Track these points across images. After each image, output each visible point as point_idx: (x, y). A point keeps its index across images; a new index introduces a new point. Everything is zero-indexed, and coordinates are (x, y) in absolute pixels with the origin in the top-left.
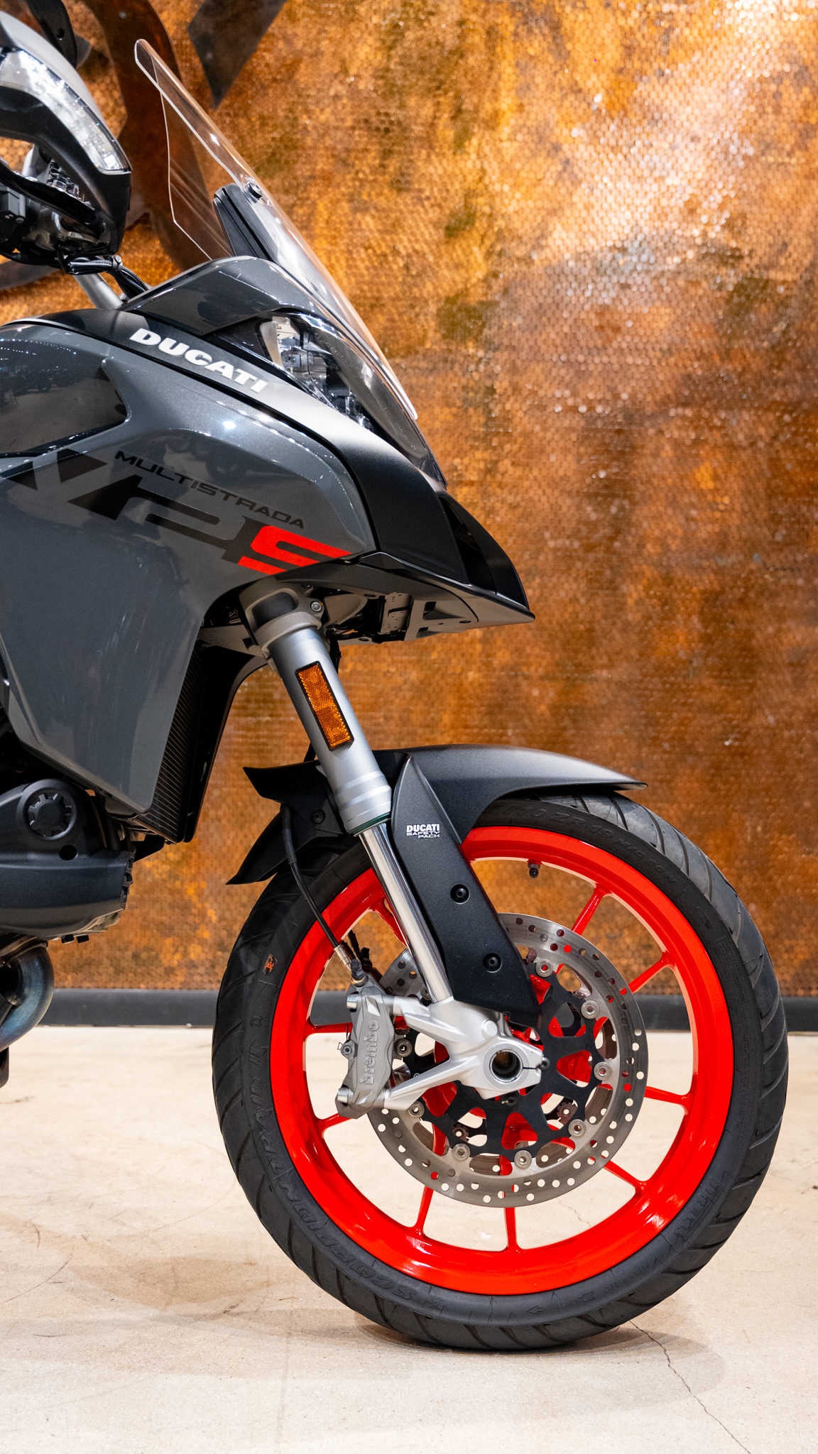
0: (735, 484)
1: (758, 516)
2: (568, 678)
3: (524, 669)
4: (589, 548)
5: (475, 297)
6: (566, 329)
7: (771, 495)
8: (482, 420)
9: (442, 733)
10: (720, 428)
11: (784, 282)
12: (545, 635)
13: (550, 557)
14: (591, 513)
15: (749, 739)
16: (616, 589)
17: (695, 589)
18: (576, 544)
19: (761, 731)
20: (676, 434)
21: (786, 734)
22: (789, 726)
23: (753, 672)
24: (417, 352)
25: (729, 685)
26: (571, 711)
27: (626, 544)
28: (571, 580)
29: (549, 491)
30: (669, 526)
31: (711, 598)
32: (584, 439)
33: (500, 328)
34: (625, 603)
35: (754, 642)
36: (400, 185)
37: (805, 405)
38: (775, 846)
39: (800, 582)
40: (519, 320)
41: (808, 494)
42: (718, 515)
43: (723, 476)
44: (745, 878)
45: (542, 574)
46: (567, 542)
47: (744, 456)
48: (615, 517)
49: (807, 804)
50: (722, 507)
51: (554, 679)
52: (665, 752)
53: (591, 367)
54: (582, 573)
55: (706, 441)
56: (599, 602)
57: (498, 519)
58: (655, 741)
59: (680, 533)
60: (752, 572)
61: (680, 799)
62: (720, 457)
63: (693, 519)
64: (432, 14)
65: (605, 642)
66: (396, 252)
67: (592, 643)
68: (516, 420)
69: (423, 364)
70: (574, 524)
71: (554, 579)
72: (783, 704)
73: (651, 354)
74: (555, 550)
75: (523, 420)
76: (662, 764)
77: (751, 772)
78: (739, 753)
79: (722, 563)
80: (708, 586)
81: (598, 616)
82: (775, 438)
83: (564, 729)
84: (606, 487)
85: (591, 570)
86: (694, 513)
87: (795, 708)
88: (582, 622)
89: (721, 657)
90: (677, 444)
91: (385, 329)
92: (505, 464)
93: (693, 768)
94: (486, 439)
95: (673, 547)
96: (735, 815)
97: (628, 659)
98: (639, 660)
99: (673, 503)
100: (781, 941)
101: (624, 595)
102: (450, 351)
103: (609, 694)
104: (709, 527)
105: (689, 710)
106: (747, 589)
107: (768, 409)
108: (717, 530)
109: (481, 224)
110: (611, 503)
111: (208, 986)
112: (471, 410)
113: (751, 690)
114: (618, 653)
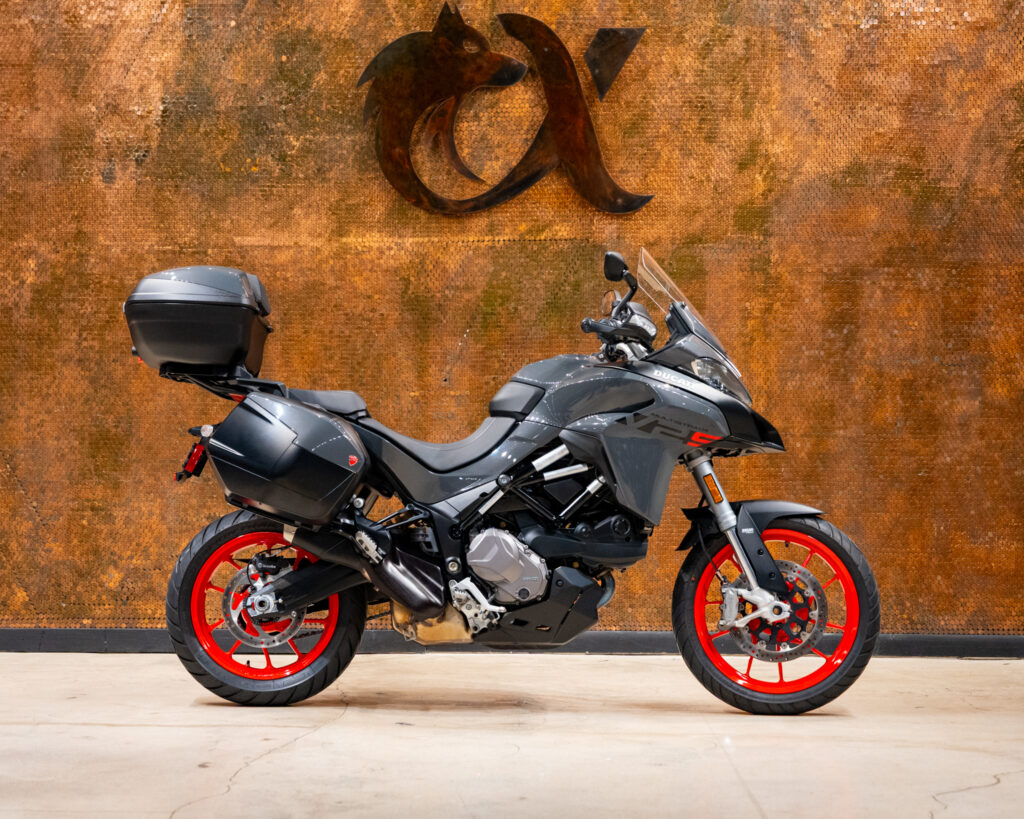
0: (922, 314)
1: (936, 332)
2: (818, 436)
3: (791, 430)
5: (759, 203)
6: (814, 222)
7: (944, 320)
8: (763, 279)
9: (740, 471)
10: (912, 279)
11: (950, 189)
12: (804, 410)
13: (806, 361)
14: (831, 333)
15: (935, 472)
16: (847, 380)
17: (898, 379)
18: (822, 353)
19: (942, 466)
20: (883, 283)
21: (958, 468)
22: (960, 463)
23: (936, 430)
24: (722, 239)
25: (920, 438)
26: (821, 456)
27: (854, 353)
28: (819, 375)
29: (804, 321)
30: (880, 340)
31: (908, 385)
32: (826, 288)
33: (773, 222)
34: (853, 389)
35: (936, 411)
36: (710, 138)
37: (965, 264)
38: (952, 539)
39: (965, 373)
40: (785, 218)
41: (969, 319)
42: (910, 333)
43: (913, 308)
44: (933, 560)
45: (801, 372)
46: (817, 352)
47: (927, 295)
48: (846, 335)
49: (972, 512)
50: (913, 328)
51: (810, 436)
52: (881, 480)
53: (830, 245)
54: (826, 371)
56: (837, 388)
57: (773, 339)
58: (874, 474)
59: (888, 344)
60: (934, 368)
61: (891, 510)
62: (911, 296)
63: (896, 336)
64: (729, 36)
65: (842, 413)
66: (708, 179)
67: (833, 414)
68: (783, 278)
70: (821, 341)
71: (809, 375)
72: (956, 449)
73: (868, 235)
74: (809, 357)
75: (789, 279)
76: (879, 488)
77: (937, 492)
78: (929, 481)
79: (914, 362)
80: (906, 377)
81: (837, 396)
82: (946, 285)
83: (816, 467)
84: (840, 317)
85: (831, 369)
86: (896, 332)
87: (965, 452)
88: (826, 401)
89: (915, 420)
90: (885, 290)
91: (703, 225)
92: (777, 305)
93: (899, 490)
94: (764, 291)
95: (883, 353)
97: (856, 423)
98: (863, 424)
99: (882, 326)
100: (958, 599)
101: (852, 384)
102: (742, 238)
103: (844, 445)
104: (906, 341)
105: (896, 454)
106: (931, 378)
107: (942, 267)
108: (910, 342)
109: (760, 161)
110: (844, 328)
111: (598, 628)
112: (756, 273)
113: (935, 441)
114: (849, 420)
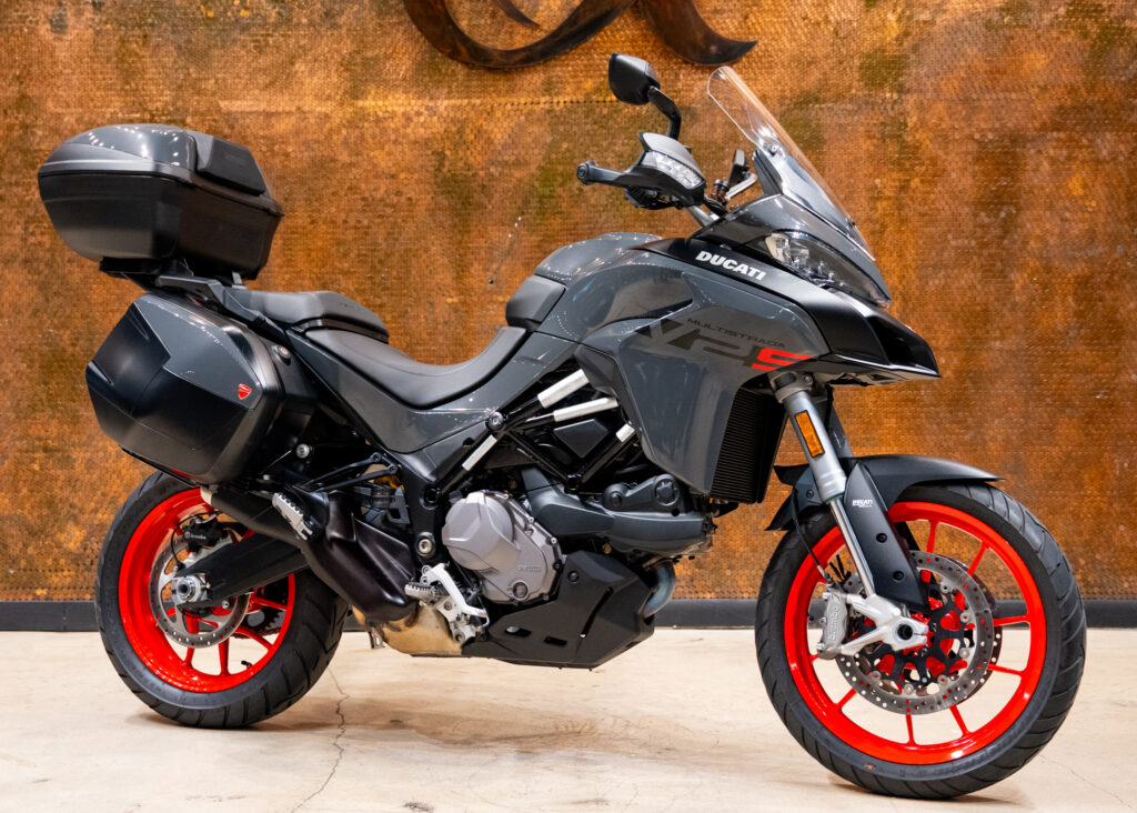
0: (1101, 191)
1: (1120, 215)
2: (968, 349)
3: (933, 342)
4: (983, 246)
5: (892, 51)
6: (962, 74)
7: (1130, 199)
8: (897, 149)
10: (1088, 147)
12: (950, 316)
13: (953, 253)
14: (984, 218)
15: (1116, 393)
16: (1005, 277)
17: (1069, 275)
18: (973, 243)
19: (1126, 386)
20: (1052, 152)
23: (1119, 339)
24: (844, 97)
25: (1098, 351)
26: (971, 375)
27: (1013, 241)
28: (969, 271)
29: (950, 201)
30: (1048, 226)
31: (1083, 282)
32: (978, 160)
33: (910, 75)
34: (1013, 288)
35: (1118, 316)
40: (925, 69)
42: (1087, 215)
43: (1090, 184)
44: (1115, 505)
45: (946, 267)
46: (966, 242)
47: (1107, 167)
48: (1004, 220)
50: (1090, 209)
51: (956, 349)
52: (1048, 405)
53: (984, 103)
54: (978, 265)
55: (1076, 158)
56: (992, 288)
57: (910, 225)
58: (1040, 398)
59: (1057, 231)
60: (1116, 260)
61: (1060, 442)
62: (1087, 168)
63: (1067, 220)
65: (998, 319)
66: (827, 21)
67: (987, 321)
68: (923, 147)
69: (849, 107)
70: (971, 228)
71: (956, 271)
73: (1031, 91)
74: (957, 248)
75: (931, 148)
76: (1045, 415)
77: (1119, 419)
78: (1110, 405)
79: (1091, 253)
80: (1080, 273)
81: (992, 298)
82: (1133, 153)
83: (965, 389)
84: (997, 197)
85: (985, 263)
86: (1067, 215)
88: (979, 304)
89: (1091, 328)
90: (1053, 161)
91: (820, 80)
92: (915, 182)
93: (1071, 418)
94: (899, 163)
95: (1051, 242)
96: (1106, 454)
97: (1016, 332)
98: (1025, 333)
99: (1051, 207)
101: (1011, 282)
102: (870, 95)
103: (1001, 361)
104: (1081, 226)
105: (1067, 372)
106: (1113, 273)
107: (1126, 130)
108: (1087, 227)
110: (1000, 210)
111: (688, 596)
112: (888, 140)
113: (1116, 355)
114: (1008, 328)
